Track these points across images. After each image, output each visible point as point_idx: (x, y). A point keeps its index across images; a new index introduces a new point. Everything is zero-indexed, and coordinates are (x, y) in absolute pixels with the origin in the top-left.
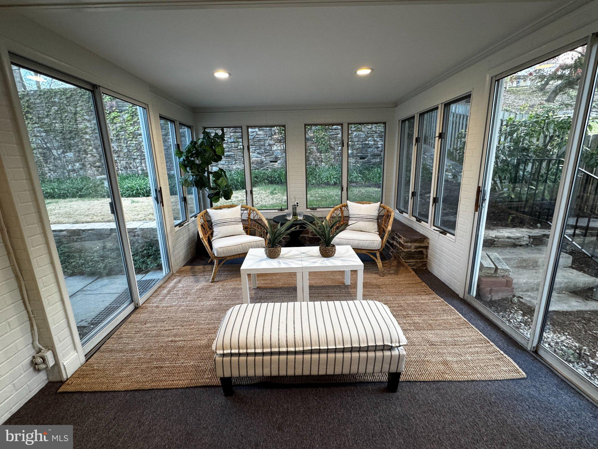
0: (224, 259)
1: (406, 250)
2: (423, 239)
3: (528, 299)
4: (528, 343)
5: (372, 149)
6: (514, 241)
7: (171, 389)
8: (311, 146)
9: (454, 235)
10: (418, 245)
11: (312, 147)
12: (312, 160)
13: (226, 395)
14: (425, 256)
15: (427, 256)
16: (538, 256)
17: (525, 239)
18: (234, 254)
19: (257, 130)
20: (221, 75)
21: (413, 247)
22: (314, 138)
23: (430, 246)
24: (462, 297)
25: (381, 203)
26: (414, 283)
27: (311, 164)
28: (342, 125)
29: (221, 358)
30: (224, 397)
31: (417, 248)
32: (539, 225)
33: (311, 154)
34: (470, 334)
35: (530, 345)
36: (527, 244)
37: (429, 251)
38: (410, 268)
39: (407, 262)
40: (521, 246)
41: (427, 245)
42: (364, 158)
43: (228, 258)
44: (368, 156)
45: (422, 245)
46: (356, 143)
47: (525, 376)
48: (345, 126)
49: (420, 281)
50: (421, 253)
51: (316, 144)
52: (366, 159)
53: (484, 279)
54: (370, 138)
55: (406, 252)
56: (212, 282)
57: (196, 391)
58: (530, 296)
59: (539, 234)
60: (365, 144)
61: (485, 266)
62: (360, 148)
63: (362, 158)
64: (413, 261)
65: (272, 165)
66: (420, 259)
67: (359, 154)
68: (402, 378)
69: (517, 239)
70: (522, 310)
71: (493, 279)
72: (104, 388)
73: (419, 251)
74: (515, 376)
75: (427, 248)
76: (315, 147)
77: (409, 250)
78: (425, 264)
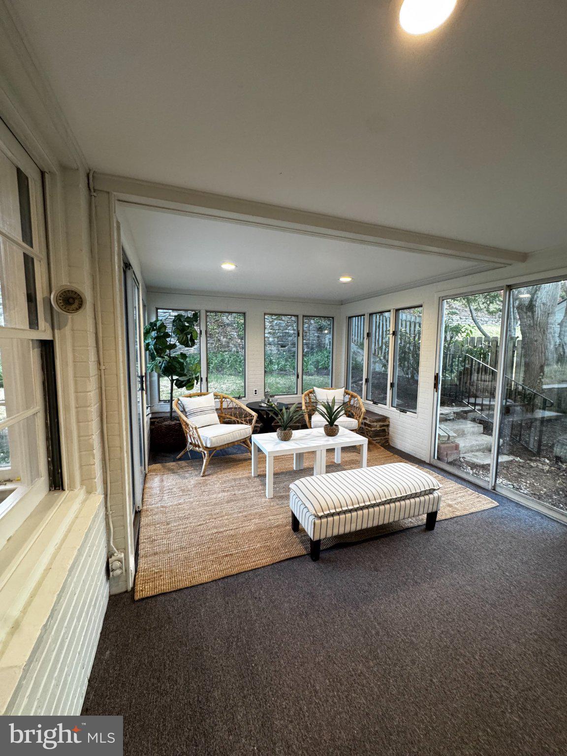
0: (214, 451)
1: (373, 429)
2: (384, 419)
3: (469, 458)
4: (489, 484)
5: (292, 338)
6: (445, 416)
7: (258, 568)
8: (231, 331)
9: (416, 413)
10: (382, 424)
11: (232, 333)
12: (233, 346)
13: (314, 560)
14: (387, 433)
15: (389, 434)
16: (464, 426)
17: (452, 414)
18: (224, 443)
19: (170, 311)
20: (228, 266)
21: (378, 426)
22: (235, 323)
23: (391, 424)
24: (429, 462)
25: (346, 389)
26: (388, 457)
27: (231, 351)
28: (297, 316)
29: (320, 521)
30: (313, 563)
31: (381, 426)
32: (453, 404)
33: (232, 340)
34: (451, 485)
35: (490, 485)
36: (453, 419)
37: (390, 429)
38: (377, 445)
39: (374, 440)
40: (449, 420)
41: (388, 423)
42: (285, 347)
43: (218, 449)
44: (288, 345)
45: (385, 424)
46: (277, 331)
47: (498, 504)
48: (301, 318)
49: (392, 454)
50: (384, 430)
51: (237, 330)
52: (287, 348)
53: (442, 446)
54: (290, 328)
55: (374, 431)
56: (203, 476)
57: (283, 564)
58: (468, 456)
59: (459, 411)
60: (286, 333)
61: (442, 435)
62: (280, 336)
63: (283, 346)
64: (379, 438)
65: (188, 350)
66: (383, 436)
67: (280, 342)
68: (439, 518)
69: (447, 415)
70: (469, 466)
71: (448, 445)
72: (188, 584)
73: (383, 429)
74: (494, 505)
75: (388, 426)
76: (235, 333)
77: (375, 429)
78: (387, 441)
